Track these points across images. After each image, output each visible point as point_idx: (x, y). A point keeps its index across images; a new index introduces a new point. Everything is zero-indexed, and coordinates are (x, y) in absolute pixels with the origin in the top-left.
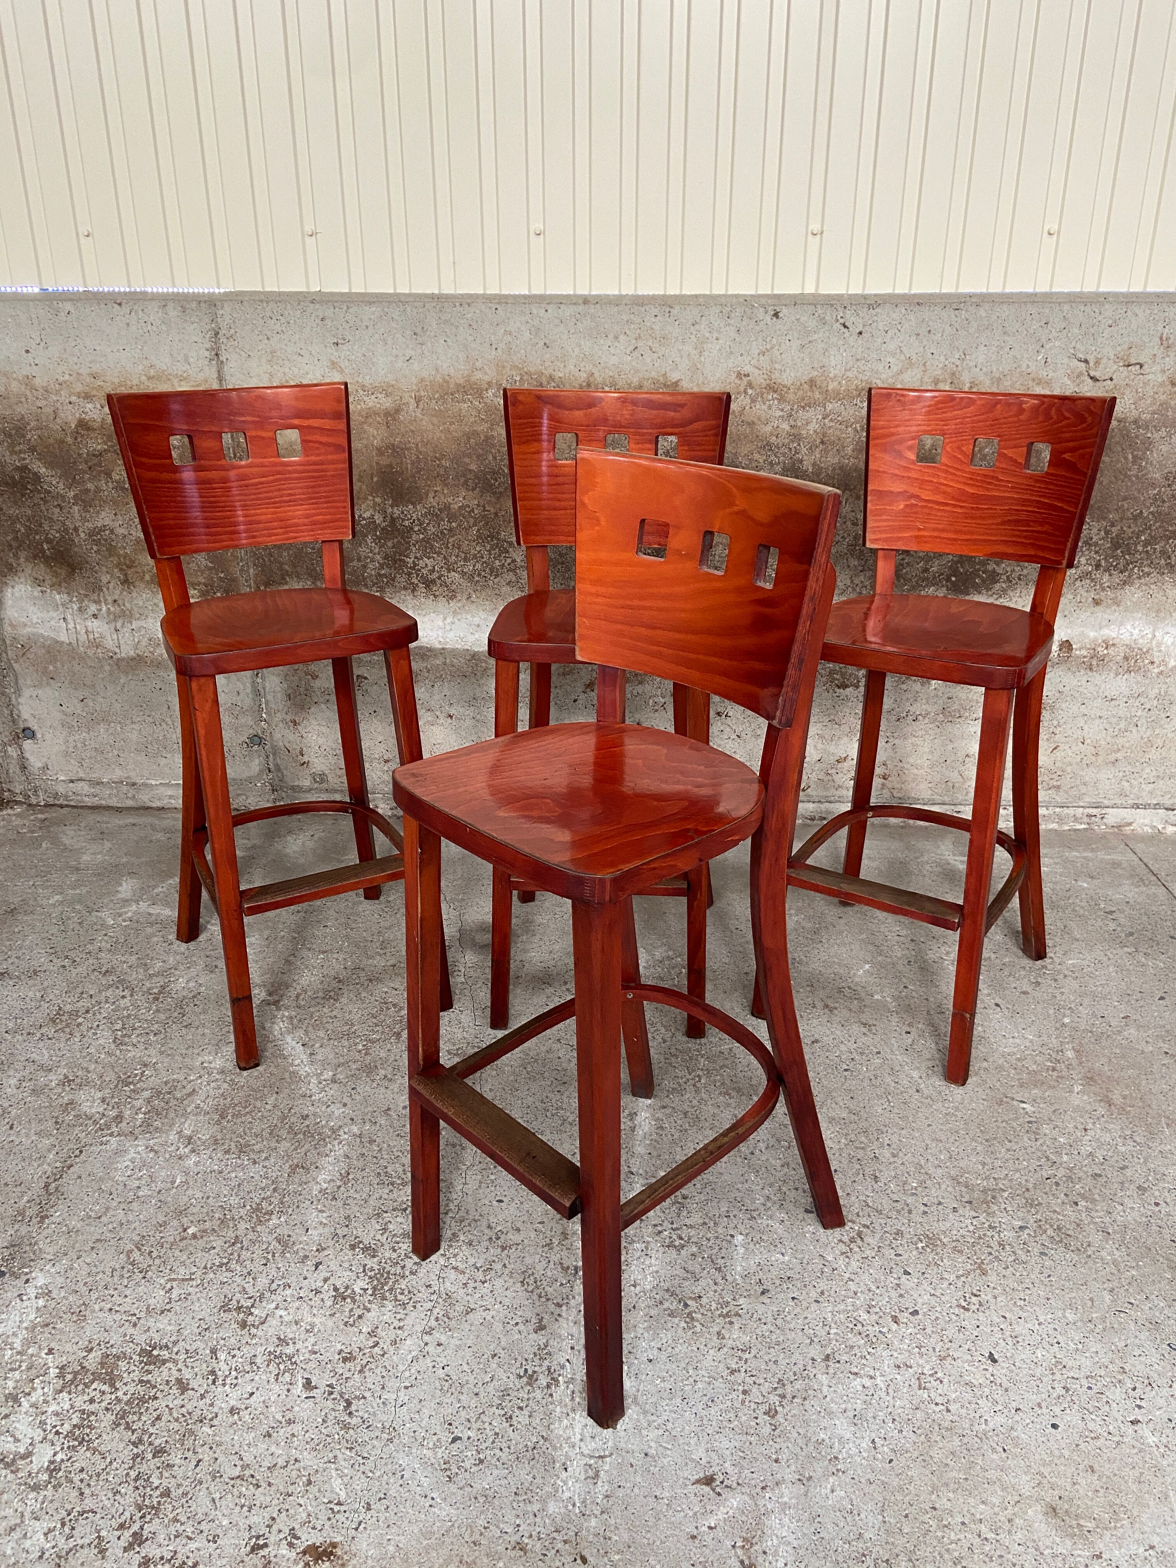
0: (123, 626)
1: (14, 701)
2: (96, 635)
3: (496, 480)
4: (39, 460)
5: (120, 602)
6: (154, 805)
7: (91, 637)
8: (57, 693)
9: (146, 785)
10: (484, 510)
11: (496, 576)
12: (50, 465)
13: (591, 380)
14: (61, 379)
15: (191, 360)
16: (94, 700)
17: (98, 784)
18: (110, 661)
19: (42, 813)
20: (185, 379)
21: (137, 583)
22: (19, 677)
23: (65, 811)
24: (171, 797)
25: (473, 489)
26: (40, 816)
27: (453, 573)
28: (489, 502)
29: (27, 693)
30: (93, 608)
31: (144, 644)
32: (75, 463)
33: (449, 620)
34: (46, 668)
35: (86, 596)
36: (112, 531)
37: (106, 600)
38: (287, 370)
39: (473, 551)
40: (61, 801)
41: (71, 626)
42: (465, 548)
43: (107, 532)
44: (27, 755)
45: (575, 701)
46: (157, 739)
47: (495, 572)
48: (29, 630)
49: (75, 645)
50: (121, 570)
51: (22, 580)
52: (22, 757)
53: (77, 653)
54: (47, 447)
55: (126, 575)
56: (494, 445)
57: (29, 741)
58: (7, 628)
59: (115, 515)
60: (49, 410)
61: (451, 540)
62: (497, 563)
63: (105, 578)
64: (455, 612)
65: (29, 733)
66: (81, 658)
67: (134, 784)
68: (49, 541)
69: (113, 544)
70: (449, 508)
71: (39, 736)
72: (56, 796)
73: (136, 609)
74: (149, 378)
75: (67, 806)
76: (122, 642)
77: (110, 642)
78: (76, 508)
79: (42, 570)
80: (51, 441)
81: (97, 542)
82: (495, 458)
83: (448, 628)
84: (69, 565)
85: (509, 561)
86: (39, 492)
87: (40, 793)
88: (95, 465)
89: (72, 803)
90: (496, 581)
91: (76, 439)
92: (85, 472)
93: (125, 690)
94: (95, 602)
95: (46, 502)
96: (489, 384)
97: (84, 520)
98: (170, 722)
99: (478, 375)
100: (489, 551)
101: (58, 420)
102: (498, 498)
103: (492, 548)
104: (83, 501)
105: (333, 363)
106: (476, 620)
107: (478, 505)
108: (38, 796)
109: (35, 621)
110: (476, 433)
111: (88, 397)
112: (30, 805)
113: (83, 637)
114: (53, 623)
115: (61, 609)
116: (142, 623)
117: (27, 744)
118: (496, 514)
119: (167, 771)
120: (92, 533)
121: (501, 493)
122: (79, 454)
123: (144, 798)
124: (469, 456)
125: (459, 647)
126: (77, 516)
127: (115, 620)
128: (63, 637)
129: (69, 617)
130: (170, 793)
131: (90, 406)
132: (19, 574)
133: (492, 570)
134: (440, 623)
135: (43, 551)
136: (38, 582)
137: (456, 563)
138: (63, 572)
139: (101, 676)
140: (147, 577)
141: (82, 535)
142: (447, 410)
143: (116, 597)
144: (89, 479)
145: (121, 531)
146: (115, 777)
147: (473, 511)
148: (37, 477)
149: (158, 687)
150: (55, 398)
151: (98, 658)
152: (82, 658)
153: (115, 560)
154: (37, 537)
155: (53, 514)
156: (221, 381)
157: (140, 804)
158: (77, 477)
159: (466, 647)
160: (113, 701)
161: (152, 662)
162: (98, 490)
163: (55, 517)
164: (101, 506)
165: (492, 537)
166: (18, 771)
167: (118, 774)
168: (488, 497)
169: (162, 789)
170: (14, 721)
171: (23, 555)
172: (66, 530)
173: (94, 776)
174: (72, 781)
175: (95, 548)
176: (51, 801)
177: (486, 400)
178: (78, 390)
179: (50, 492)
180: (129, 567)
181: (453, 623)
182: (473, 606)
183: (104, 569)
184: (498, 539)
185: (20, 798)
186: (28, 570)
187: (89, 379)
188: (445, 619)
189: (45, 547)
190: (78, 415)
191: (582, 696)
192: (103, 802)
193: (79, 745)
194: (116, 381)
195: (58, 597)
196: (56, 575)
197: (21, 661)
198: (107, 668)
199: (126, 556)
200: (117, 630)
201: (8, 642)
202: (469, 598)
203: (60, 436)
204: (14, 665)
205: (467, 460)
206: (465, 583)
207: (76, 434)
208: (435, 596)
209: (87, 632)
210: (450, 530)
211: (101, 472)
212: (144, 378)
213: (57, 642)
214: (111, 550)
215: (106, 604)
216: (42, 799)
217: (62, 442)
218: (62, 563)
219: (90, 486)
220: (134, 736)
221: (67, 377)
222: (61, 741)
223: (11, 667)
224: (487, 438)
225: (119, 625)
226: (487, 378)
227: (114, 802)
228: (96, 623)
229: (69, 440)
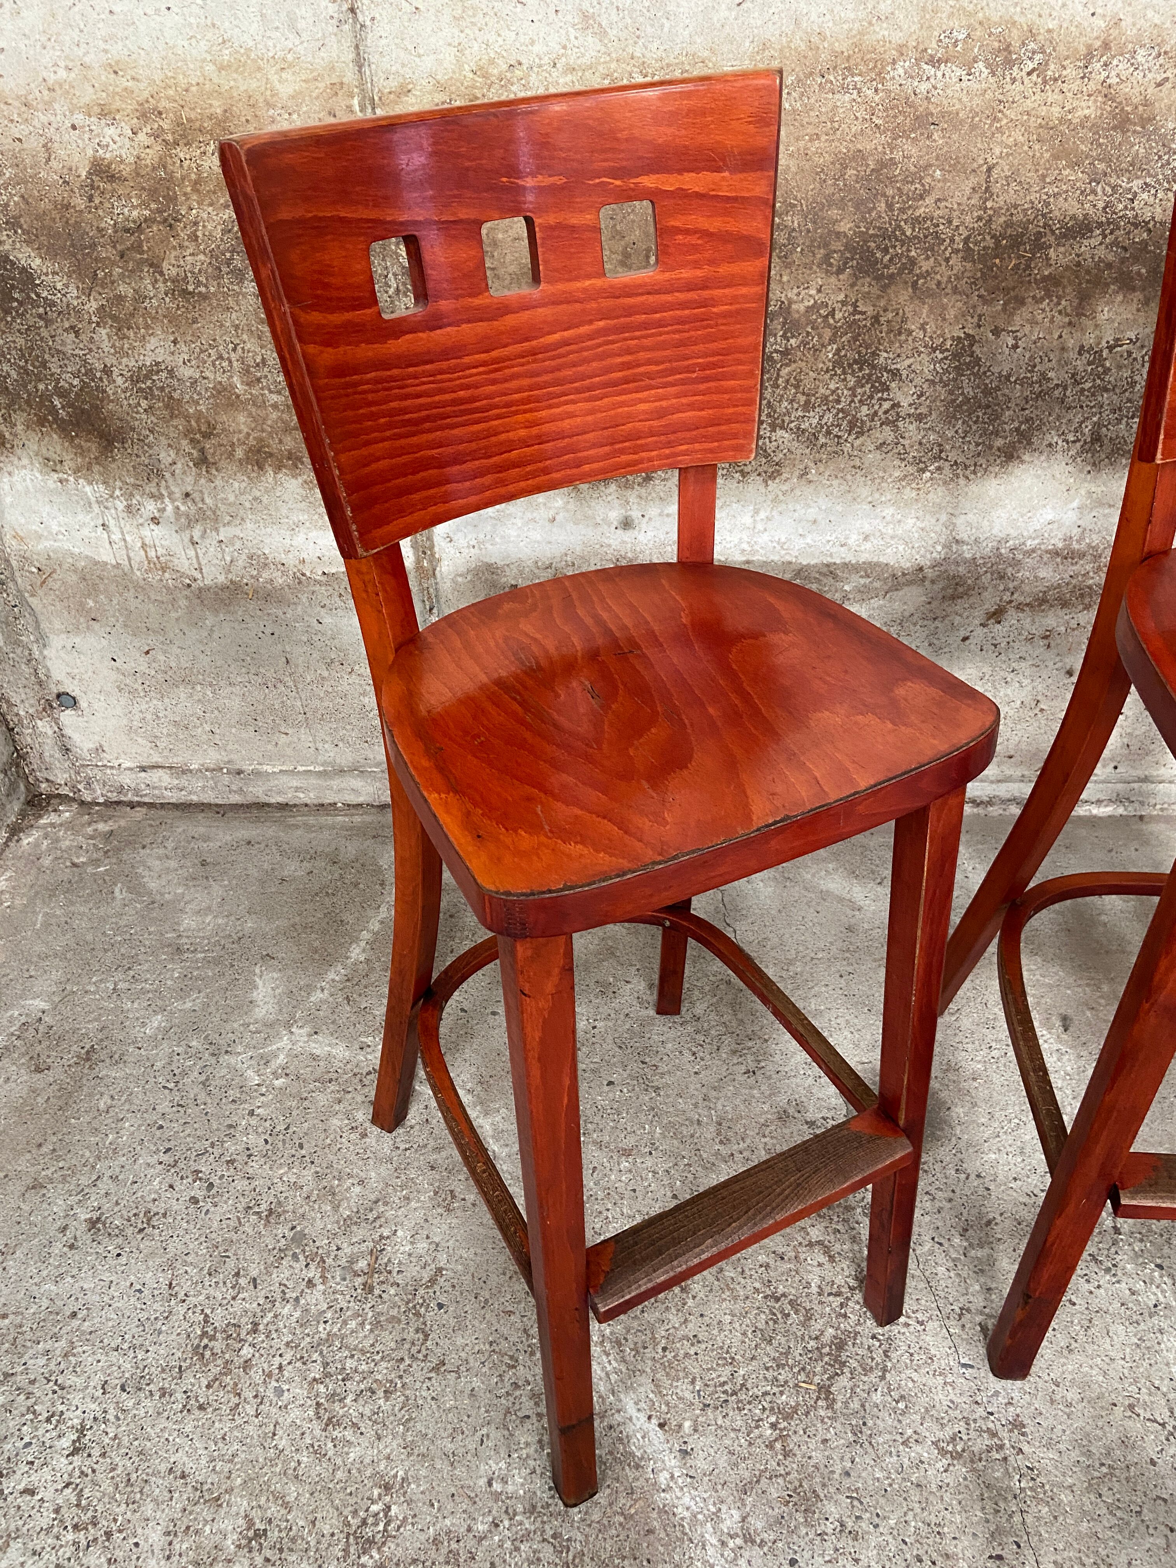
0: (203, 535)
1: (36, 654)
2: (160, 551)
3: (886, 251)
4: (28, 242)
5: (196, 496)
6: (273, 801)
7: (152, 554)
8: (104, 642)
9: (257, 774)
10: (855, 312)
11: (861, 434)
12: (50, 252)
13: (1114, 33)
14: (52, 79)
15: (301, 25)
16: (165, 652)
17: (184, 772)
18: (187, 592)
19: (105, 820)
20: (291, 65)
21: (223, 464)
22: (41, 618)
23: (139, 813)
24: (297, 789)
25: (840, 271)
26: (102, 827)
27: (780, 433)
28: (866, 296)
29: (57, 641)
30: (150, 507)
31: (241, 563)
32: (93, 246)
33: (762, 515)
34: (82, 605)
35: (136, 486)
36: (171, 372)
37: (171, 494)
38: (492, 38)
39: (822, 391)
40: (130, 797)
41: (116, 537)
42: (807, 384)
43: (164, 375)
44: (67, 731)
45: (965, 639)
46: (272, 708)
47: (857, 427)
48: (47, 544)
49: (127, 569)
50: (192, 440)
51: (25, 461)
52: (60, 734)
53: (132, 582)
54: (38, 218)
55: (202, 451)
56: (892, 180)
57: (68, 712)
58: (8, 539)
59: (175, 342)
60: (34, 144)
61: (785, 372)
62: (865, 410)
63: (166, 456)
64: (775, 500)
65: (66, 700)
66: (137, 587)
67: (239, 772)
68: (63, 394)
69: (176, 395)
70: (788, 310)
71: (83, 704)
72: (121, 789)
73: (223, 508)
74: (221, 68)
75: (140, 804)
76: (203, 562)
77: (184, 561)
78: (104, 332)
79: (55, 445)
80: (44, 205)
81: (147, 394)
82: (890, 207)
83: (760, 527)
84: (102, 435)
85: (886, 405)
86: (35, 304)
87: (95, 786)
88: (132, 248)
89: (146, 800)
90: (858, 442)
91: (91, 200)
92: (114, 264)
93: (215, 636)
94: (152, 496)
95: (48, 322)
96: (901, 50)
97: (120, 353)
98: (291, 684)
99: (882, 31)
100: (852, 389)
101: (53, 163)
102: (884, 288)
103: (859, 383)
104: (114, 318)
105: (586, 17)
106: (812, 512)
107: (844, 303)
108: (94, 791)
109: (55, 528)
110: (860, 155)
111: (105, 113)
112: (82, 803)
113: (138, 556)
114: (85, 532)
115: (96, 508)
116: (237, 531)
117: (67, 717)
118: (876, 319)
119: (289, 751)
120: (137, 377)
121: (891, 277)
122: (100, 230)
123: (257, 792)
124: (841, 204)
125: (776, 558)
126: (106, 345)
127: (189, 526)
128: (106, 555)
129: (112, 523)
130: (295, 783)
131: (111, 131)
132: (19, 452)
133: (852, 425)
134: (747, 520)
135: (53, 410)
136: (52, 465)
137: (788, 413)
138: (93, 447)
139: (174, 615)
140: (239, 453)
141: (120, 381)
142: (809, 109)
143: (189, 489)
144: (122, 276)
145: (187, 372)
146: (210, 762)
147: (832, 313)
148: (28, 277)
149: (268, 631)
150: (44, 119)
151: (167, 588)
152: (141, 588)
153: (180, 423)
154: (41, 386)
155: (63, 343)
156: (360, 67)
157: (250, 799)
158: (101, 274)
159: (788, 558)
160: (197, 653)
161: (256, 592)
162: (140, 297)
163: (68, 349)
164: (147, 327)
165: (861, 362)
166: (58, 755)
167: (212, 757)
168: (866, 285)
169: (284, 779)
170: (40, 683)
171: (19, 418)
172: (90, 372)
173: (176, 761)
174: (143, 769)
175: (144, 404)
176: (114, 797)
177: (889, 85)
178: (86, 100)
179: (53, 304)
180: (207, 436)
181: (768, 519)
182: (809, 490)
183: (164, 441)
184: (874, 367)
185: (64, 791)
186: (33, 446)
187: (106, 77)
188: (757, 512)
189: (57, 402)
190: (90, 152)
191: (980, 631)
192: (194, 798)
193: (149, 717)
194: (158, 76)
195: (88, 489)
196: (81, 452)
197: (41, 592)
198: (183, 603)
199: (199, 415)
200: (194, 543)
201: (14, 563)
202: (805, 473)
203: (60, 194)
204: (30, 600)
205: (834, 213)
206: (799, 448)
207: (90, 189)
208: (744, 474)
209: (144, 546)
210: (785, 353)
211: (141, 262)
212: (210, 68)
213: (96, 563)
214: (173, 407)
215: (173, 500)
216: (99, 794)
217: (67, 207)
218: (89, 432)
219: (123, 289)
220: (235, 703)
221: (62, 74)
222: (119, 711)
223: (23, 601)
224: (882, 164)
225: (197, 534)
226: (898, 37)
227: (209, 797)
228: (158, 531)
229: (80, 202)
